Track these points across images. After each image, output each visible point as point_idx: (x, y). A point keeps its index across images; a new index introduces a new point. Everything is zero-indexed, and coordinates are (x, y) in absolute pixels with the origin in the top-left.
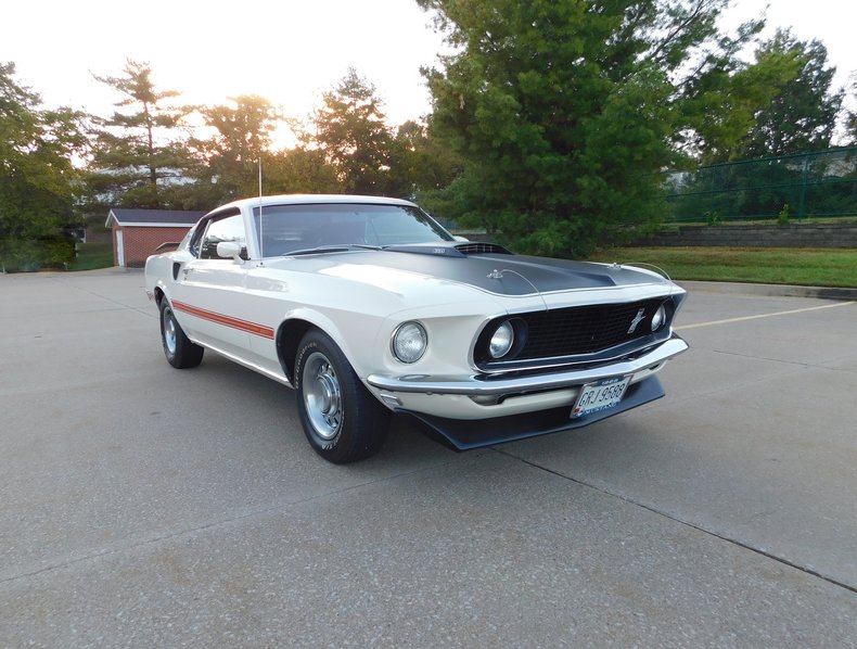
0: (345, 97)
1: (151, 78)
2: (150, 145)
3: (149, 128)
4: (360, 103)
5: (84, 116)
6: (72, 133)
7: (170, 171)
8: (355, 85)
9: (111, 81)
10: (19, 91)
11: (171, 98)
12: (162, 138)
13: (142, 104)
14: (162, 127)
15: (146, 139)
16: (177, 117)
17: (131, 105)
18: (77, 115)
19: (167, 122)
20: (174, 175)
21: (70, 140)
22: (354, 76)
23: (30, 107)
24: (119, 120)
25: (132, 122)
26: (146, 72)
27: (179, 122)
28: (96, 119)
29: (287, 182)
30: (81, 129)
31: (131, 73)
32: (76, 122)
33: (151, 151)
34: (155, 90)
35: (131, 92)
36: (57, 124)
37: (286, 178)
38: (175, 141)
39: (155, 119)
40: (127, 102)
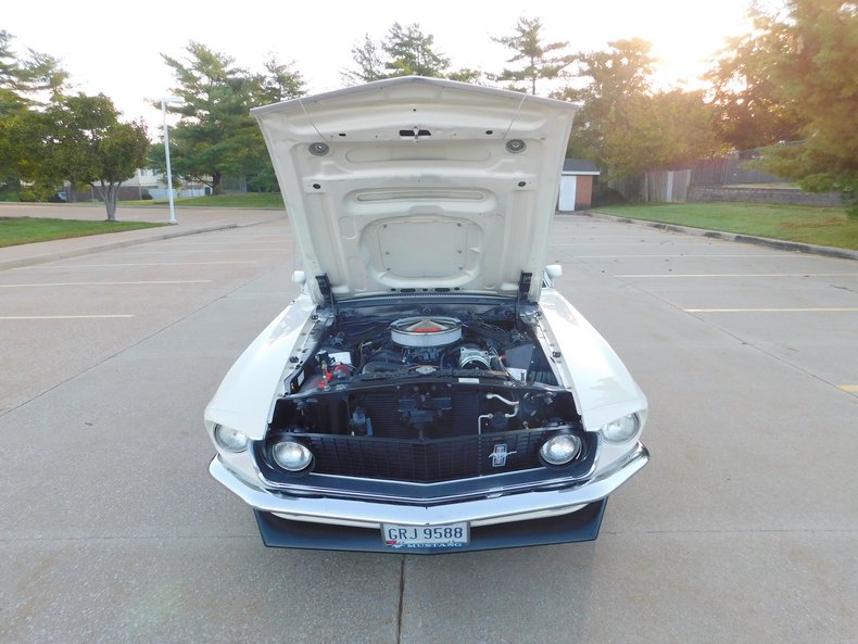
1: (540, 35)
3: (534, 81)
5: (480, 74)
9: (504, 41)
10: (435, 58)
11: (557, 50)
13: (530, 59)
14: (545, 79)
15: (529, 91)
16: (559, 68)
17: (521, 60)
18: (475, 74)
19: (550, 73)
23: (440, 71)
24: (507, 75)
25: (520, 76)
26: (536, 28)
27: (560, 73)
28: (490, 76)
29: (649, 129)
31: (523, 31)
32: (473, 81)
34: (541, 45)
35: (520, 48)
37: (648, 126)
38: (555, 91)
39: (539, 71)
40: (517, 58)
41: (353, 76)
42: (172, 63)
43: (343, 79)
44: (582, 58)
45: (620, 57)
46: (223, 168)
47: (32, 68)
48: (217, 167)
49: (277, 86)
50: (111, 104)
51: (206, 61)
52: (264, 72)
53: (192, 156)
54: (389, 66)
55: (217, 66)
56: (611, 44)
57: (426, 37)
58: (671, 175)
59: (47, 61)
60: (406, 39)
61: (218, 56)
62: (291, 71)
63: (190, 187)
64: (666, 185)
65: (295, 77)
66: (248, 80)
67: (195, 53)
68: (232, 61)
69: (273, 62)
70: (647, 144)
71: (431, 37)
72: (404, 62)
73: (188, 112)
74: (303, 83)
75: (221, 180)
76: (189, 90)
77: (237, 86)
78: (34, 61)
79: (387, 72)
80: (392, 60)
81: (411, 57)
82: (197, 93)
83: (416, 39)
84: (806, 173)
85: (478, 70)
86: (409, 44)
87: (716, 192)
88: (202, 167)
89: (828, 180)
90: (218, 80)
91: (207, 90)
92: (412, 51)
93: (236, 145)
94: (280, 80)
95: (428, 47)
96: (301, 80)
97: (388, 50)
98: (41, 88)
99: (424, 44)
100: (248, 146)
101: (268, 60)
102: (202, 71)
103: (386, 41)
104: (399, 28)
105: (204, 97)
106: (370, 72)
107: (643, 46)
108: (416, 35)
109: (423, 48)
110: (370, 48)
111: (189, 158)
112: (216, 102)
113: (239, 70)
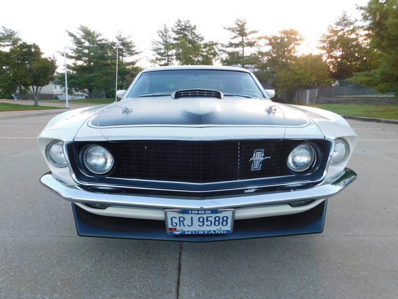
0: (338, 27)
1: (246, 27)
2: (243, 55)
3: (243, 48)
4: (347, 29)
5: (218, 44)
6: (213, 51)
7: (250, 66)
8: (345, 20)
9: (229, 29)
10: (197, 36)
11: (254, 34)
12: (248, 52)
13: (242, 38)
14: (249, 47)
15: (241, 52)
16: (255, 42)
17: (237, 38)
18: (216, 44)
19: (251, 44)
20: (251, 68)
21: (211, 54)
22: (345, 15)
23: (199, 42)
24: (231, 45)
25: (237, 45)
26: (244, 24)
27: (255, 44)
28: (223, 45)
29: (298, 70)
30: (216, 50)
31: (238, 25)
32: (214, 47)
33: (243, 57)
34: (247, 31)
35: (237, 33)
36: (208, 48)
38: (253, 53)
39: (246, 43)
40: (235, 37)
41: (158, 43)
42: (71, 35)
43: (153, 45)
44: (266, 38)
45: (284, 38)
46: (94, 85)
47: (4, 36)
48: (91, 84)
49: (121, 47)
50: (39, 49)
51: (88, 35)
52: (116, 41)
53: (79, 79)
54: (175, 39)
55: (93, 37)
56: (279, 32)
57: (193, 26)
58: (308, 92)
59: (11, 33)
60: (183, 27)
61: (94, 33)
62: (129, 40)
63: (78, 95)
64: (306, 96)
65: (130, 43)
66: (108, 44)
67: (83, 31)
68: (101, 35)
69: (120, 36)
70: (297, 77)
71: (195, 26)
72: (183, 37)
73: (78, 58)
74: (134, 46)
75: (93, 91)
76: (79, 48)
77: (102, 47)
78: (4, 32)
79: (174, 42)
80: (177, 36)
81: (185, 35)
82: (83, 50)
83: (188, 27)
84: (378, 83)
85: (218, 42)
86: (185, 29)
87: (330, 99)
88: (84, 85)
89: (389, 86)
90: (93, 44)
91: (88, 48)
92: (186, 32)
93: (101, 74)
94: (123, 44)
95: (194, 31)
96: (133, 45)
97: (174, 32)
98: (8, 45)
99: (192, 29)
100: (106, 75)
101: (118, 35)
102: (86, 40)
103: (174, 27)
104: (180, 22)
105: (86, 51)
106: (166, 42)
107: (295, 33)
108: (188, 25)
109: (191, 32)
110: (166, 31)
111: (78, 80)
112: (92, 54)
113: (103, 40)
